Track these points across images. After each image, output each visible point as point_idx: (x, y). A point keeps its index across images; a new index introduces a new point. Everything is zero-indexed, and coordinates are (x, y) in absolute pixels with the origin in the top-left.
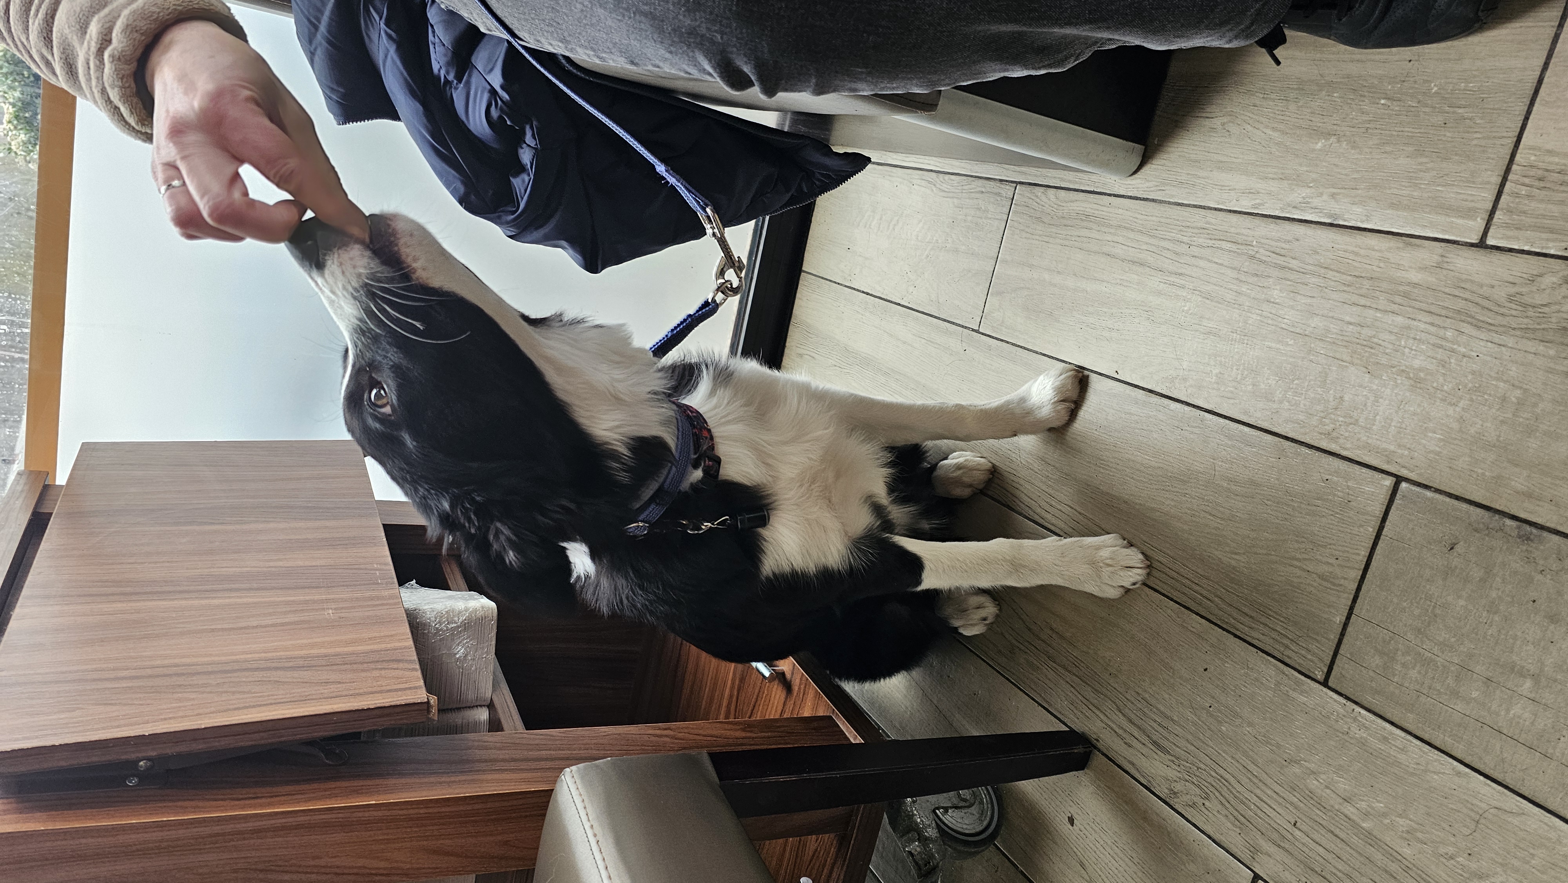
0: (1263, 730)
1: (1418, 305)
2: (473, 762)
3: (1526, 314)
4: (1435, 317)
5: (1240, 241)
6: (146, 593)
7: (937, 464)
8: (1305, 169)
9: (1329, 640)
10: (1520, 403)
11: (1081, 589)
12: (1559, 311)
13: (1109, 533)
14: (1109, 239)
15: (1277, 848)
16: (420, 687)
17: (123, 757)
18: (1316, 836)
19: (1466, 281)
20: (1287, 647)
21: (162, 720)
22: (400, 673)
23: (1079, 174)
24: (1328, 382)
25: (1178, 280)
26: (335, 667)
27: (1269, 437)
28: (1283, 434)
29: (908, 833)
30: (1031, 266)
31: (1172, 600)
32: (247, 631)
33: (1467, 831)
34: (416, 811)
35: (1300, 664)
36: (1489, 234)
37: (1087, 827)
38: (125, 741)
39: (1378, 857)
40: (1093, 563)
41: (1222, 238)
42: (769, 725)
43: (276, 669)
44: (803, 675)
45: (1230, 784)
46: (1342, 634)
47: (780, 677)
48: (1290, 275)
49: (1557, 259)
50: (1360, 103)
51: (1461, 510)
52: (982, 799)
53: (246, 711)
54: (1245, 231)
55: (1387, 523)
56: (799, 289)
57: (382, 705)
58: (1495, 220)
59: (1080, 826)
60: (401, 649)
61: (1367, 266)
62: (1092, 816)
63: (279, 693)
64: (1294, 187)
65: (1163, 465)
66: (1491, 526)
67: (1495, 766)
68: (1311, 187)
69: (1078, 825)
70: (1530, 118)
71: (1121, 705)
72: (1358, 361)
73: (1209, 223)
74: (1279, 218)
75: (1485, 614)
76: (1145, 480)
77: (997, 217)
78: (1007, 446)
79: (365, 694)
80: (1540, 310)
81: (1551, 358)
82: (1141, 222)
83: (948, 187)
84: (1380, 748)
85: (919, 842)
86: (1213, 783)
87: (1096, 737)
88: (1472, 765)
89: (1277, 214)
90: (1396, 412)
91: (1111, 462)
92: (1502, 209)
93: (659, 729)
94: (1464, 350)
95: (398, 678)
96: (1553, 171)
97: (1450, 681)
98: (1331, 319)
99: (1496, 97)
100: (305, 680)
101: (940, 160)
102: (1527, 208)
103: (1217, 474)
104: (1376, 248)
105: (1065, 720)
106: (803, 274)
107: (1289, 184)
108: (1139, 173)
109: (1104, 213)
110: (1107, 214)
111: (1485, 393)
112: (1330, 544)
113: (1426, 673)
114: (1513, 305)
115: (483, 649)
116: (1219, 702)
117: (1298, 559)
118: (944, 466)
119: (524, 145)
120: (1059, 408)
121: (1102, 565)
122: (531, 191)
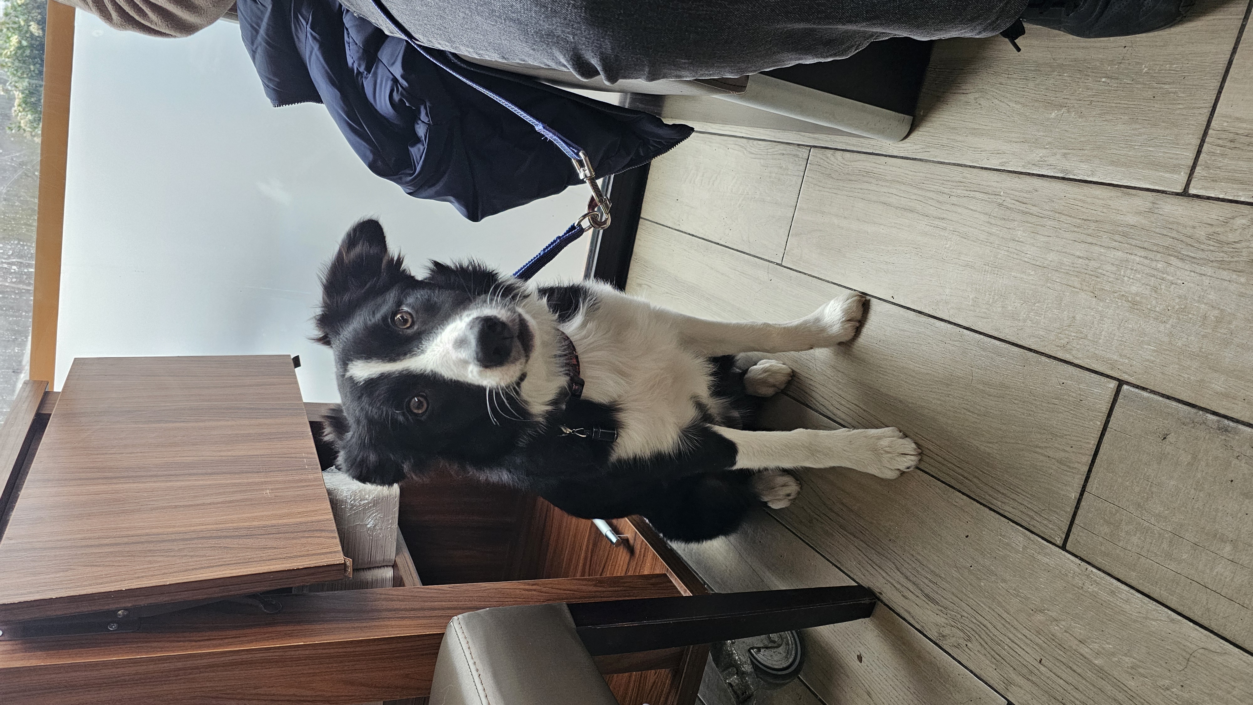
0: (1014, 586)
1: (1134, 242)
2: (381, 611)
3: (1222, 250)
4: (1148, 252)
5: (991, 192)
7: (747, 369)
8: (1042, 134)
9: (1066, 512)
10: (1218, 321)
11: (866, 470)
12: (1248, 247)
13: (888, 426)
14: (885, 191)
15: (1026, 681)
16: (338, 552)
17: (105, 608)
18: (1057, 671)
19: (1173, 223)
20: (1033, 518)
21: (136, 578)
22: (324, 540)
23: (860, 139)
24: (1063, 304)
25: (940, 224)
26: (271, 536)
27: (1016, 349)
28: (1027, 346)
29: (728, 668)
30: (823, 213)
31: (939, 480)
32: (202, 507)
33: (1180, 668)
34: (336, 650)
35: (1043, 532)
36: (1191, 185)
37: (873, 663)
38: (108, 595)
39: (1108, 688)
40: (875, 450)
41: (976, 189)
42: (616, 581)
43: (226, 537)
44: (643, 540)
45: (987, 629)
46: (1077, 508)
47: (625, 542)
48: (1030, 219)
49: (1245, 204)
50: (1086, 81)
51: (1172, 408)
52: (787, 641)
53: (201, 571)
54: (995, 184)
55: (1112, 418)
56: (638, 232)
57: (308, 566)
58: (1195, 174)
59: (867, 662)
60: (323, 521)
61: (1093, 212)
62: (876, 654)
63: (228, 556)
64: (1033, 148)
65: (930, 372)
66: (1196, 420)
67: (1202, 615)
68: (1047, 148)
69: (866, 661)
70: (1223, 92)
71: (899, 565)
72: (1087, 288)
73: (965, 178)
74: (1021, 173)
75: (1193, 491)
76: (916, 384)
77: (795, 174)
78: (805, 357)
79: (296, 557)
80: (1233, 246)
81: (1242, 284)
82: (910, 177)
83: (756, 150)
84: (1109, 600)
85: (738, 676)
86: (974, 628)
87: (880, 591)
88: (1184, 613)
89: (1020, 170)
90: (1118, 329)
91: (889, 369)
92: (1201, 165)
93: (529, 584)
94: (1172, 278)
95: (321, 544)
96: (1242, 135)
97: (1165, 546)
98: (1064, 254)
99: (1195, 76)
100: (248, 546)
101: (750, 129)
102: (1222, 164)
103: (974, 378)
104: (1100, 197)
105: (855, 577)
106: (641, 220)
107: (1029, 146)
108: (909, 138)
109: (881, 170)
110: (883, 171)
111: (1189, 313)
112: (1066, 435)
113: (1145, 539)
114: (1211, 243)
115: (388, 520)
116: (978, 562)
117: (1040, 447)
118: (752, 370)
119: (420, 122)
120: (846, 326)
121: (882, 452)
122: (425, 158)
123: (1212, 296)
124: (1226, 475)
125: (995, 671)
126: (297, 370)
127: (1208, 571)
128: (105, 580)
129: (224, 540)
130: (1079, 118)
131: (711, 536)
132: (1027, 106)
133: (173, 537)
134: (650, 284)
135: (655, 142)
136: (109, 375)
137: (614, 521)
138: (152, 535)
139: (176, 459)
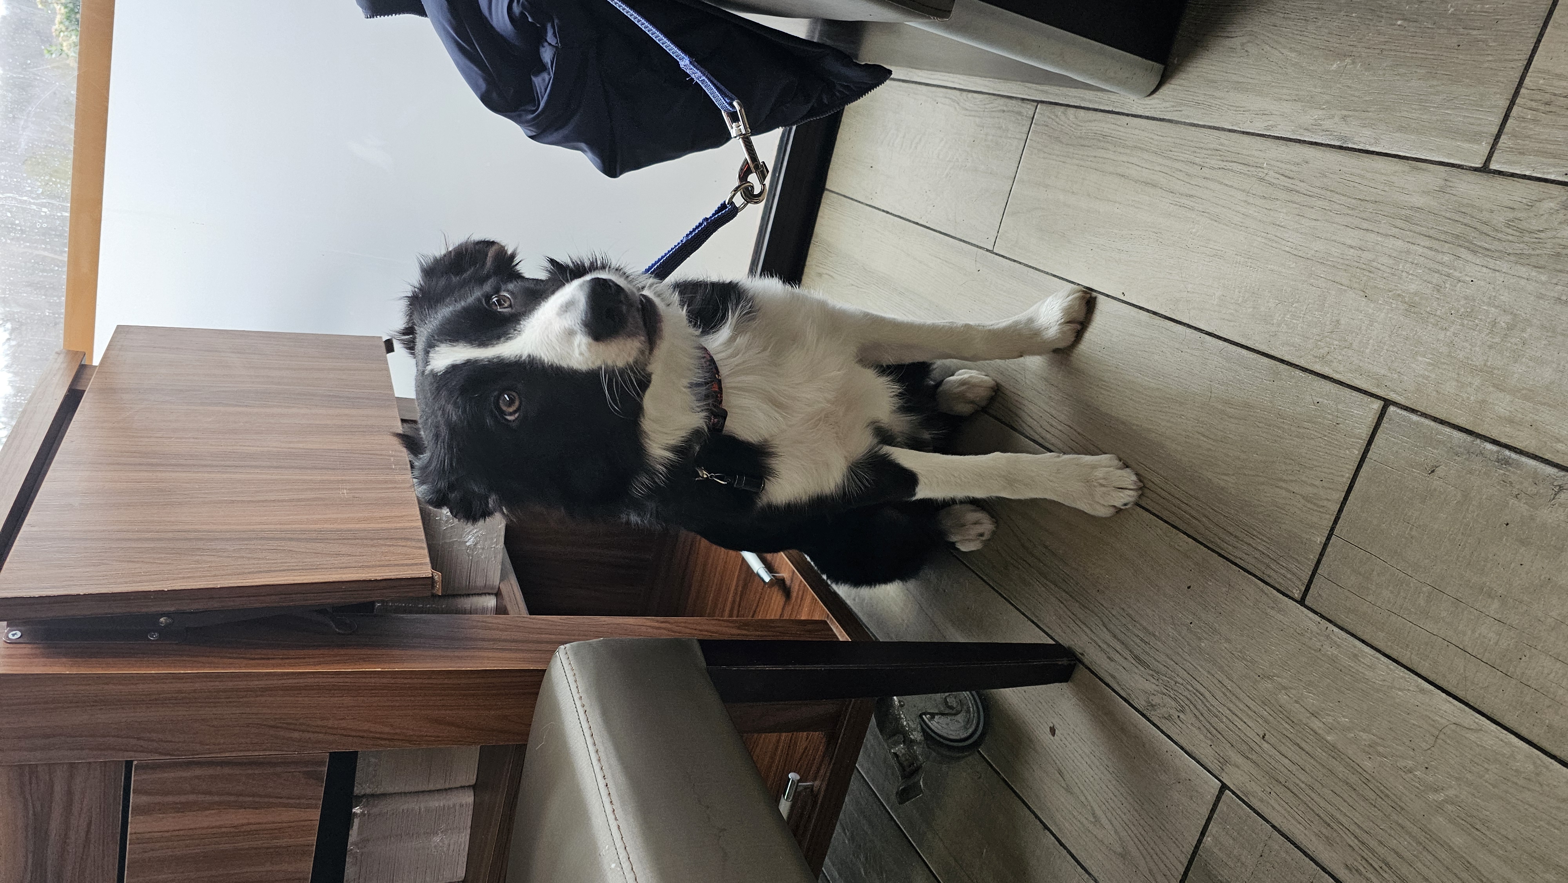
0: (1239, 646)
1: (1418, 229)
2: (476, 640)
3: (1522, 240)
4: (1434, 241)
5: (1251, 163)
6: (171, 465)
7: (943, 381)
8: (1319, 90)
9: (1308, 560)
10: (1511, 327)
11: (1074, 505)
12: (1555, 237)
13: (1106, 453)
14: (1125, 159)
15: (1245, 760)
16: (425, 564)
17: (143, 610)
18: (1283, 749)
19: (1468, 206)
20: (1268, 566)
21: (181, 578)
22: (409, 550)
23: (1099, 93)
24: (1326, 305)
25: (1187, 202)
26: (346, 541)
27: (1266, 360)
28: (1279, 356)
29: (894, 735)
30: (1047, 186)
31: (1162, 519)
32: (265, 504)
33: (1424, 746)
34: (420, 681)
35: (1280, 584)
36: (1493, 159)
37: (1067, 737)
38: (145, 595)
39: (1340, 769)
40: (1087, 482)
41: (1234, 160)
42: (766, 624)
43: (291, 539)
44: (801, 581)
45: (1205, 697)
46: (1322, 555)
47: (779, 583)
48: (1296, 198)
49: (1556, 184)
50: (1378, 24)
51: (1445, 434)
52: (968, 708)
53: (260, 575)
54: (1257, 153)
55: (1373, 446)
56: (821, 208)
57: (388, 577)
58: (1499, 144)
59: (1061, 736)
60: (410, 528)
61: (1372, 190)
62: (1072, 726)
63: (293, 561)
64: (1307, 109)
65: (1161, 387)
66: (1472, 450)
67: (1458, 684)
68: (1324, 109)
69: (1059, 735)
70: (1543, 40)
71: (1106, 620)
72: (1356, 286)
73: (1222, 145)
74: (1290, 140)
75: (1460, 536)
76: (1143, 401)
77: (1017, 136)
78: (1013, 367)
79: (373, 566)
80: (1536, 236)
81: (1543, 283)
82: (1156, 143)
83: (971, 105)
84: (1350, 666)
85: (904, 744)
86: (1189, 696)
87: (1081, 652)
88: (1437, 682)
89: (1288, 136)
90: (1390, 336)
91: (1112, 384)
92: (1508, 134)
93: (657, 621)
94: (1460, 275)
95: (406, 555)
96: (1560, 95)
97: (1422, 601)
98: (1334, 243)
99: (1510, 19)
100: (318, 551)
101: (965, 77)
102: (1532, 132)
103: (1213, 395)
104: (1383, 171)
105: (1053, 635)
106: (826, 193)
107: (1302, 106)
108: (1157, 93)
109: (1121, 134)
110: (1124, 135)
111: (1475, 318)
112: (1316, 466)
113: (1399, 593)
114: (1510, 231)
115: (492, 539)
116: (1200, 619)
117: (1284, 481)
118: (950, 381)
119: (546, 44)
120: (1065, 329)
121: (1096, 484)
122: (551, 91)
123: (1505, 297)
124: (1500, 517)
125: (1210, 748)
126: (389, 355)
127: (1469, 632)
128: (144, 578)
129: (289, 543)
130: (1366, 71)
131: (886, 579)
132: (1304, 54)
133: (228, 535)
134: (832, 274)
135: (842, 85)
136: (160, 347)
137: (769, 556)
138: (203, 532)
139: (235, 447)
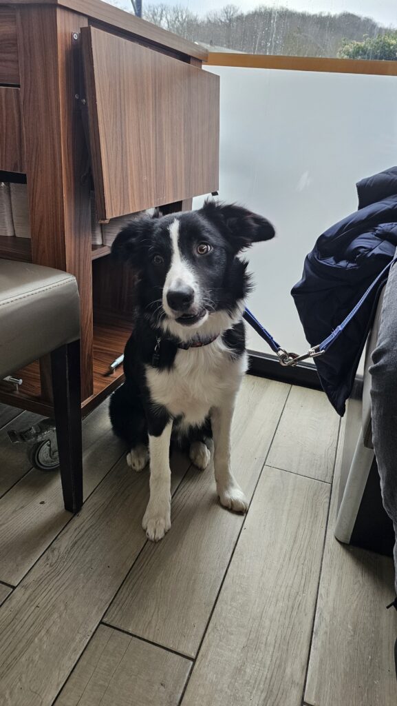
0: (81, 593)
1: (275, 672)
4: (269, 680)
5: (305, 588)
7: (205, 444)
8: (339, 619)
9: (121, 625)
11: (147, 509)
13: (172, 523)
14: (306, 526)
15: (27, 598)
16: (113, 216)
17: (88, 93)
18: (32, 616)
19: (286, 695)
20: (118, 605)
21: (102, 109)
22: (119, 208)
24: (240, 628)
25: (287, 558)
26: (122, 180)
27: (214, 600)
28: (216, 606)
29: (40, 428)
30: (294, 490)
32: (139, 143)
33: (32, 688)
35: (110, 611)
37: (40, 510)
38: (95, 94)
39: (21, 645)
40: (158, 515)
41: (307, 579)
42: (90, 366)
44: (112, 382)
45: (57, 577)
46: (123, 631)
47: (111, 371)
48: (290, 610)
50: (369, 647)
51: (179, 690)
52: (54, 462)
54: (310, 590)
55: (174, 654)
56: (283, 383)
60: (129, 208)
61: (293, 648)
62: (45, 512)
63: (112, 157)
64: (330, 614)
68: (330, 622)
69: (41, 506)
71: (94, 527)
72: (249, 642)
73: (314, 573)
74: (316, 606)
76: (196, 540)
77: (317, 475)
78: (212, 477)
79: (111, 193)
82: (314, 541)
83: (330, 453)
84: (71, 648)
85: (36, 433)
86: (58, 568)
90: (225, 660)
93: (91, 318)
94: (254, 693)
95: (117, 207)
97: (101, 682)
98: (269, 630)
100: (117, 168)
103: (198, 574)
104: (302, 653)
105: (87, 502)
106: (290, 385)
107: (331, 611)
108: (336, 541)
109: (318, 525)
112: (165, 627)
116: (94, 572)
117: (158, 612)
119: (348, 263)
120: (229, 501)
121: (157, 519)
122: (327, 265)
125: (33, 580)
126: (211, 194)
128: (102, 93)
130: (348, 642)
131: (113, 421)
132: (355, 611)
134: (254, 390)
136: (210, 94)
137: (122, 366)
138: (125, 117)
